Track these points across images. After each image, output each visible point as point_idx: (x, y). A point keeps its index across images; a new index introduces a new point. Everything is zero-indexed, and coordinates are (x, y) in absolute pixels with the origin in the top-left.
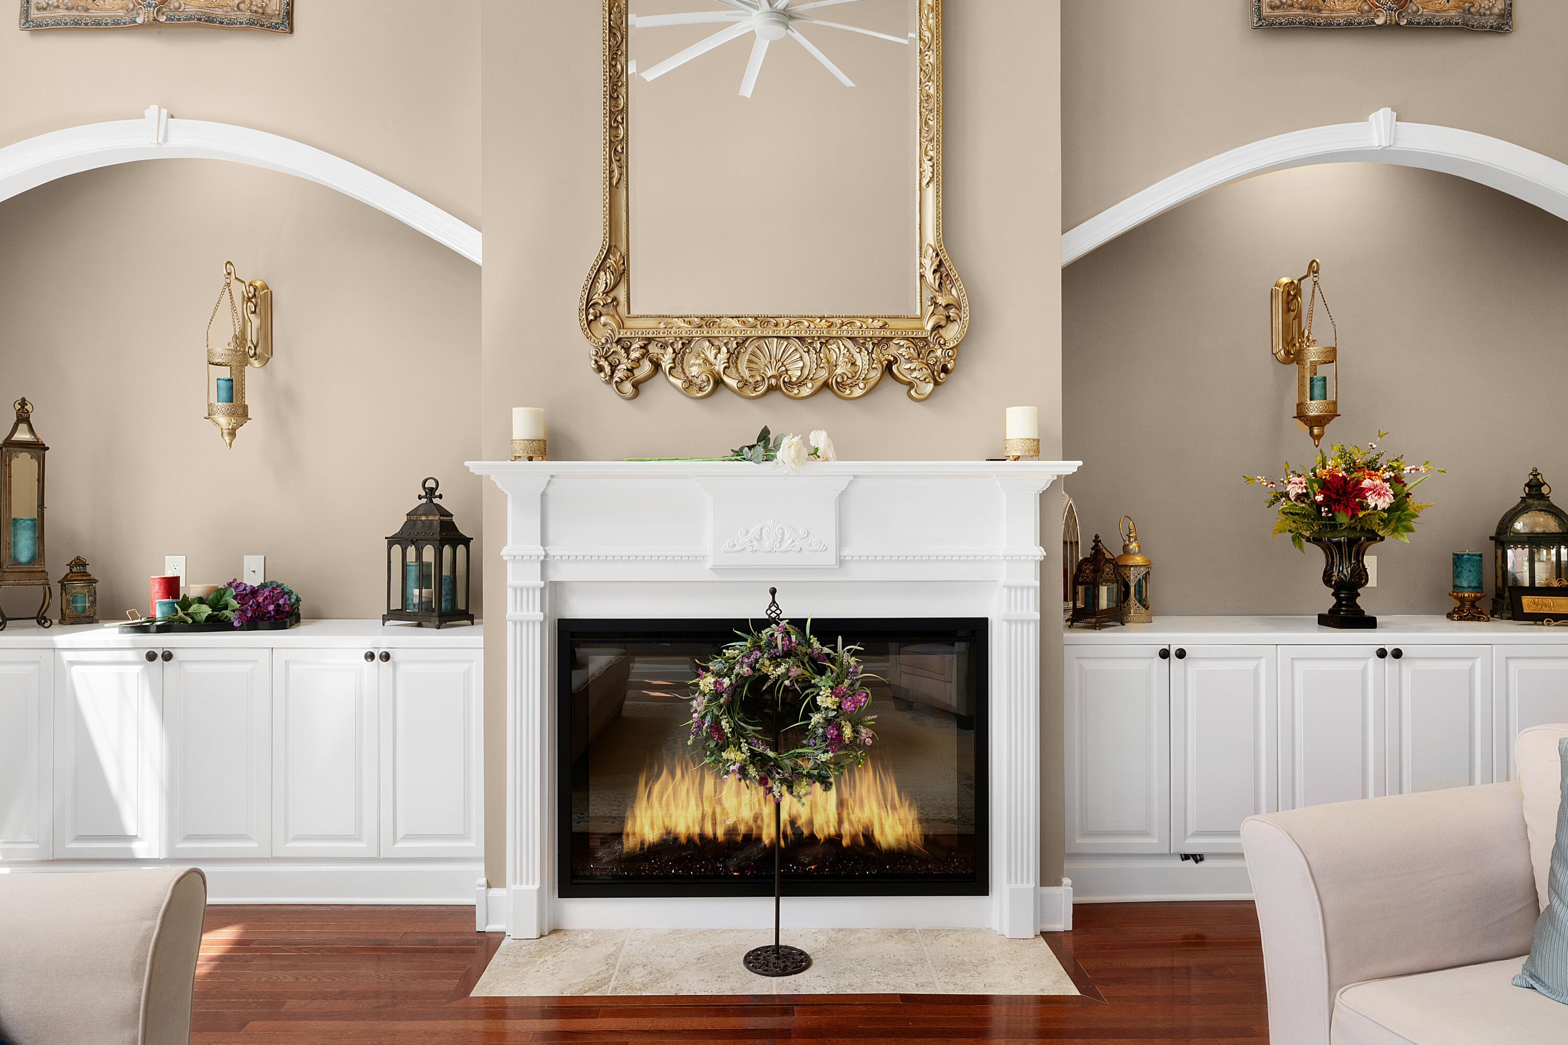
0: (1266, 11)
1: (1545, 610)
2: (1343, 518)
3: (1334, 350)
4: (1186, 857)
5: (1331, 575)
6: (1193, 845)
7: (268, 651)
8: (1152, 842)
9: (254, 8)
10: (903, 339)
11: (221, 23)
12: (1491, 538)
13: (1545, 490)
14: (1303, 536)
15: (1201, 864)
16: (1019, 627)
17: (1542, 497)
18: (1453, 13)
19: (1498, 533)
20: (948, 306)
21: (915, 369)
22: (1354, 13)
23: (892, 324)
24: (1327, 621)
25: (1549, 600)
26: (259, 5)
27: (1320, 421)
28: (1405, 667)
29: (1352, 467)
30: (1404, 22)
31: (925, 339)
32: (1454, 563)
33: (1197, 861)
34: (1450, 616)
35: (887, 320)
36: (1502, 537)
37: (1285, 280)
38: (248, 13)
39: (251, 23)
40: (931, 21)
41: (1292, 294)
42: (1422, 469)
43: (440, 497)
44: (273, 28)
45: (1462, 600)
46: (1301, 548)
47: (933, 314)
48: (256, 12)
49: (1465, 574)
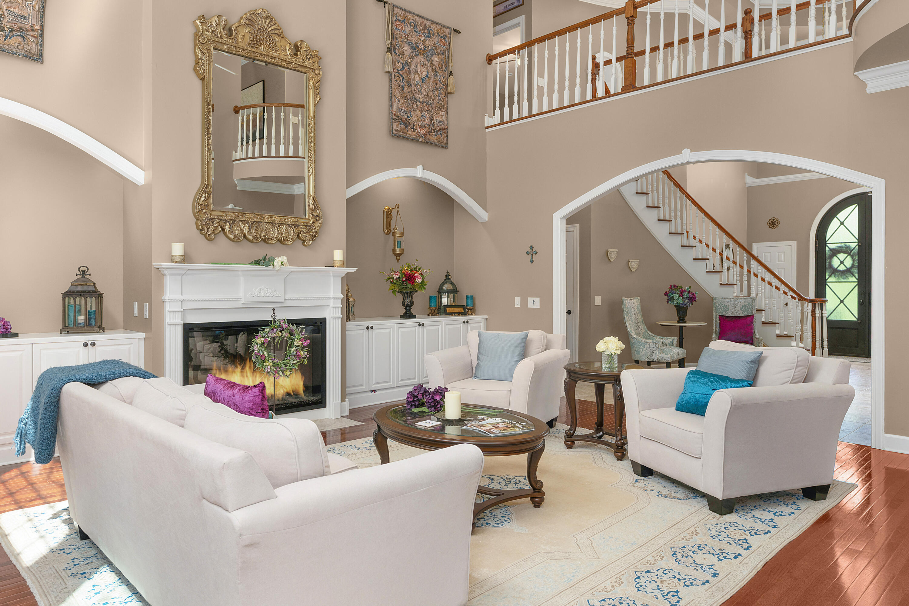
0: (394, 132)
1: (452, 312)
2: (409, 285)
3: (403, 233)
4: (372, 391)
5: (405, 303)
6: (374, 387)
7: (31, 345)
8: (364, 388)
9: (26, 49)
10: (303, 226)
11: (8, 53)
12: (437, 291)
13: (450, 277)
14: (396, 291)
15: (376, 393)
16: (336, 320)
17: (449, 279)
18: (436, 141)
19: (439, 290)
20: (316, 216)
21: (307, 236)
22: (414, 137)
23: (300, 220)
24: (402, 317)
25: (453, 309)
26: (27, 48)
27: (399, 255)
28: (425, 329)
29: (411, 270)
30: (426, 142)
31: (310, 226)
32: (430, 299)
33: (375, 392)
34: (428, 315)
35: (298, 219)
36: (441, 291)
37: (387, 208)
38: (23, 51)
39: (25, 56)
40: (312, 122)
41: (389, 213)
42: (428, 271)
43: (90, 275)
44: (35, 60)
45: (432, 310)
46: (395, 295)
47: (312, 218)
48: (26, 51)
49: (433, 302)
